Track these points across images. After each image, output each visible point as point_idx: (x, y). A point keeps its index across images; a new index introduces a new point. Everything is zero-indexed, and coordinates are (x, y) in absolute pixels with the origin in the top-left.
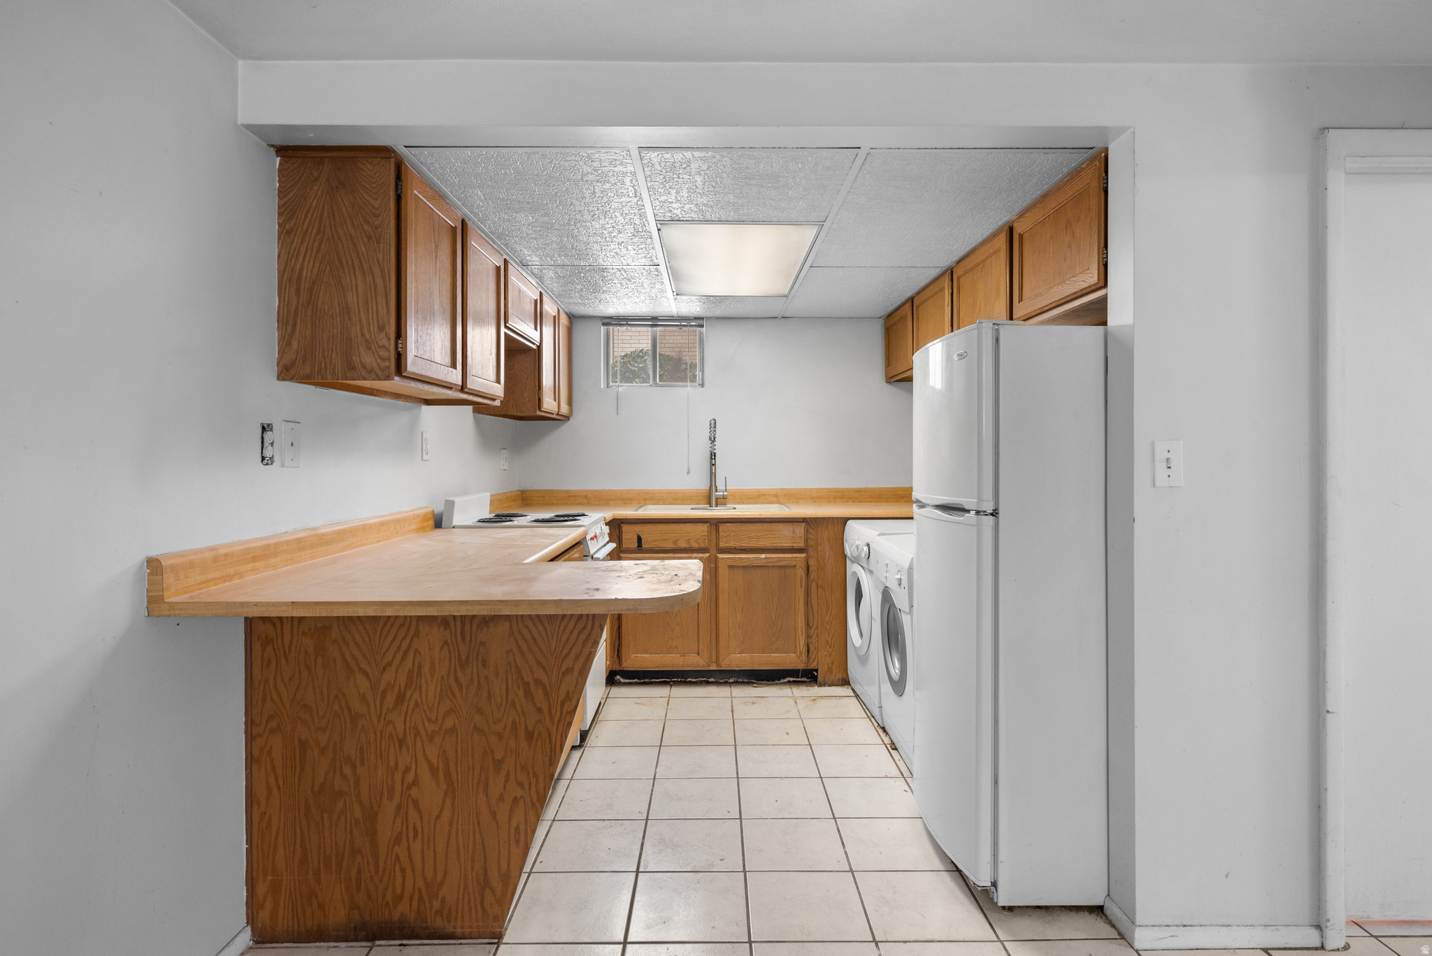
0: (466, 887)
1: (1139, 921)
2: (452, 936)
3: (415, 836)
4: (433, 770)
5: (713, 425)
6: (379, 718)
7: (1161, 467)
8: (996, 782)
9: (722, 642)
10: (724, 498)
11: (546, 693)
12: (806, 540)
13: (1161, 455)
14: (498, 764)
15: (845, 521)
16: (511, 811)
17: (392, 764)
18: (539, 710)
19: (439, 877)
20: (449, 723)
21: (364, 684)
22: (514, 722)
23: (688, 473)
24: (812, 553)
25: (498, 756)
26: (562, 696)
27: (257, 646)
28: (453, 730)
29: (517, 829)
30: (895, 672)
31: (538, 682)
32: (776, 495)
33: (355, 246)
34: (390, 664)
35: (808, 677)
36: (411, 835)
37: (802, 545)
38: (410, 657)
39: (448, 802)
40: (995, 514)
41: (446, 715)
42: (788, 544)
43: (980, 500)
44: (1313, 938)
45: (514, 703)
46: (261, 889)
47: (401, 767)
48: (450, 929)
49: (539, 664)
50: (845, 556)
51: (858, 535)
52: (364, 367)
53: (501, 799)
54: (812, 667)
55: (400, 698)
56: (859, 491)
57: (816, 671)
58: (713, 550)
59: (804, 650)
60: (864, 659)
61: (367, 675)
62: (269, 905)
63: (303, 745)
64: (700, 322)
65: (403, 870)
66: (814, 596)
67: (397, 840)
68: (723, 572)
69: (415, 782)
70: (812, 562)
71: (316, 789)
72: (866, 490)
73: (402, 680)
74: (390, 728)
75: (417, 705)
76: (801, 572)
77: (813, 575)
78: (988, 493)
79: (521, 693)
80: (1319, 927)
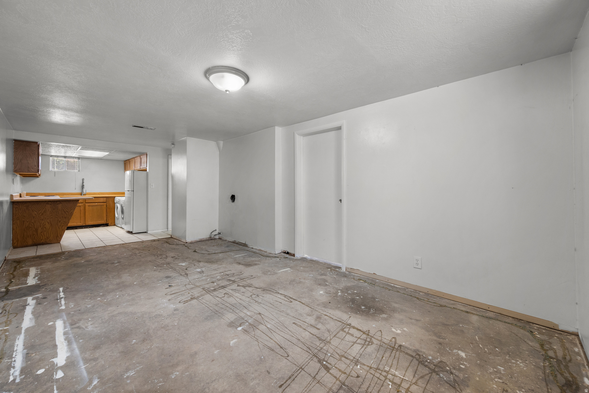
0: (54, 237)
1: (149, 230)
2: (52, 243)
3: (45, 231)
4: (48, 223)
5: (83, 180)
6: (38, 217)
7: (151, 186)
8: (133, 220)
9: (86, 220)
10: (85, 194)
11: (68, 212)
12: (106, 201)
13: (151, 185)
14: (60, 222)
15: (115, 197)
16: (62, 227)
17: (41, 223)
18: (67, 214)
19: (49, 236)
20: (51, 217)
21: (35, 213)
22: (63, 216)
23: (75, 189)
24: (107, 203)
25: (60, 220)
26: (71, 213)
27: (14, 209)
28: (52, 218)
29: (63, 229)
30: (123, 217)
31: (67, 211)
32: (99, 194)
33: (30, 154)
34: (40, 210)
35: (107, 225)
36: (44, 231)
37: (105, 201)
38: (44, 209)
39: (51, 227)
40: (133, 191)
41: (51, 216)
42: (102, 201)
43: (131, 190)
44: (167, 230)
45: (62, 214)
46: (15, 241)
47: (42, 223)
48: (51, 243)
49: (67, 209)
50: (115, 203)
51: (117, 199)
52: (31, 171)
53: (60, 226)
54: (107, 223)
55: (42, 214)
56: (119, 193)
57: (108, 224)
58: (84, 203)
59: (106, 220)
60: (118, 219)
61: (36, 211)
62: (16, 243)
63: (24, 221)
64: (79, 158)
65: (43, 236)
66: (108, 210)
67: (42, 232)
68: (87, 207)
69: (45, 225)
70: (108, 204)
71: (26, 227)
72: (120, 192)
73: (43, 212)
74: (40, 218)
75: (45, 215)
76: (105, 206)
77: (108, 207)
78: (132, 189)
79: (64, 213)
80: (168, 229)
